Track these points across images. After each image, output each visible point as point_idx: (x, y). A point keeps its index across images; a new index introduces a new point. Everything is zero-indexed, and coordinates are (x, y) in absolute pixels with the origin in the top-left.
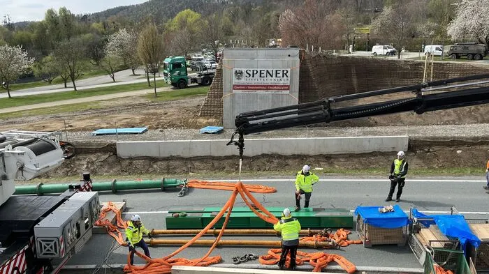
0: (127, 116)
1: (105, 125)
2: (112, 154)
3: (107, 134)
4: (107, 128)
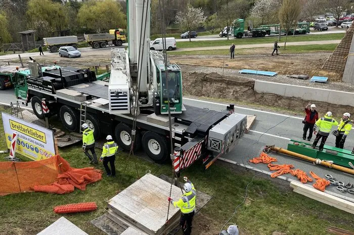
0: (263, 62)
1: (247, 67)
2: (250, 88)
3: (249, 74)
4: (249, 69)
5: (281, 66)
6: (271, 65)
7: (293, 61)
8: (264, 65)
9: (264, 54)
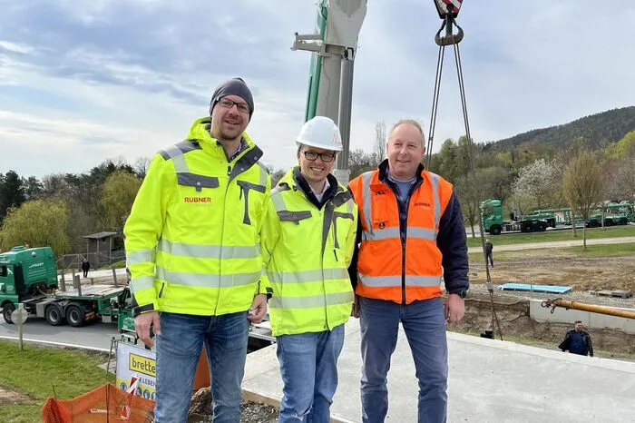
0: (544, 271)
1: (513, 279)
2: (523, 314)
3: (518, 290)
4: (517, 283)
5: (579, 277)
6: (559, 275)
7: (602, 269)
8: (545, 276)
9: (545, 259)
